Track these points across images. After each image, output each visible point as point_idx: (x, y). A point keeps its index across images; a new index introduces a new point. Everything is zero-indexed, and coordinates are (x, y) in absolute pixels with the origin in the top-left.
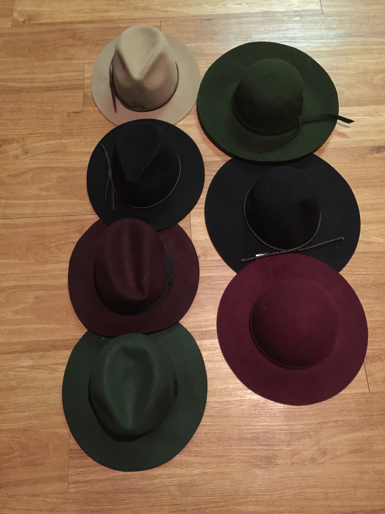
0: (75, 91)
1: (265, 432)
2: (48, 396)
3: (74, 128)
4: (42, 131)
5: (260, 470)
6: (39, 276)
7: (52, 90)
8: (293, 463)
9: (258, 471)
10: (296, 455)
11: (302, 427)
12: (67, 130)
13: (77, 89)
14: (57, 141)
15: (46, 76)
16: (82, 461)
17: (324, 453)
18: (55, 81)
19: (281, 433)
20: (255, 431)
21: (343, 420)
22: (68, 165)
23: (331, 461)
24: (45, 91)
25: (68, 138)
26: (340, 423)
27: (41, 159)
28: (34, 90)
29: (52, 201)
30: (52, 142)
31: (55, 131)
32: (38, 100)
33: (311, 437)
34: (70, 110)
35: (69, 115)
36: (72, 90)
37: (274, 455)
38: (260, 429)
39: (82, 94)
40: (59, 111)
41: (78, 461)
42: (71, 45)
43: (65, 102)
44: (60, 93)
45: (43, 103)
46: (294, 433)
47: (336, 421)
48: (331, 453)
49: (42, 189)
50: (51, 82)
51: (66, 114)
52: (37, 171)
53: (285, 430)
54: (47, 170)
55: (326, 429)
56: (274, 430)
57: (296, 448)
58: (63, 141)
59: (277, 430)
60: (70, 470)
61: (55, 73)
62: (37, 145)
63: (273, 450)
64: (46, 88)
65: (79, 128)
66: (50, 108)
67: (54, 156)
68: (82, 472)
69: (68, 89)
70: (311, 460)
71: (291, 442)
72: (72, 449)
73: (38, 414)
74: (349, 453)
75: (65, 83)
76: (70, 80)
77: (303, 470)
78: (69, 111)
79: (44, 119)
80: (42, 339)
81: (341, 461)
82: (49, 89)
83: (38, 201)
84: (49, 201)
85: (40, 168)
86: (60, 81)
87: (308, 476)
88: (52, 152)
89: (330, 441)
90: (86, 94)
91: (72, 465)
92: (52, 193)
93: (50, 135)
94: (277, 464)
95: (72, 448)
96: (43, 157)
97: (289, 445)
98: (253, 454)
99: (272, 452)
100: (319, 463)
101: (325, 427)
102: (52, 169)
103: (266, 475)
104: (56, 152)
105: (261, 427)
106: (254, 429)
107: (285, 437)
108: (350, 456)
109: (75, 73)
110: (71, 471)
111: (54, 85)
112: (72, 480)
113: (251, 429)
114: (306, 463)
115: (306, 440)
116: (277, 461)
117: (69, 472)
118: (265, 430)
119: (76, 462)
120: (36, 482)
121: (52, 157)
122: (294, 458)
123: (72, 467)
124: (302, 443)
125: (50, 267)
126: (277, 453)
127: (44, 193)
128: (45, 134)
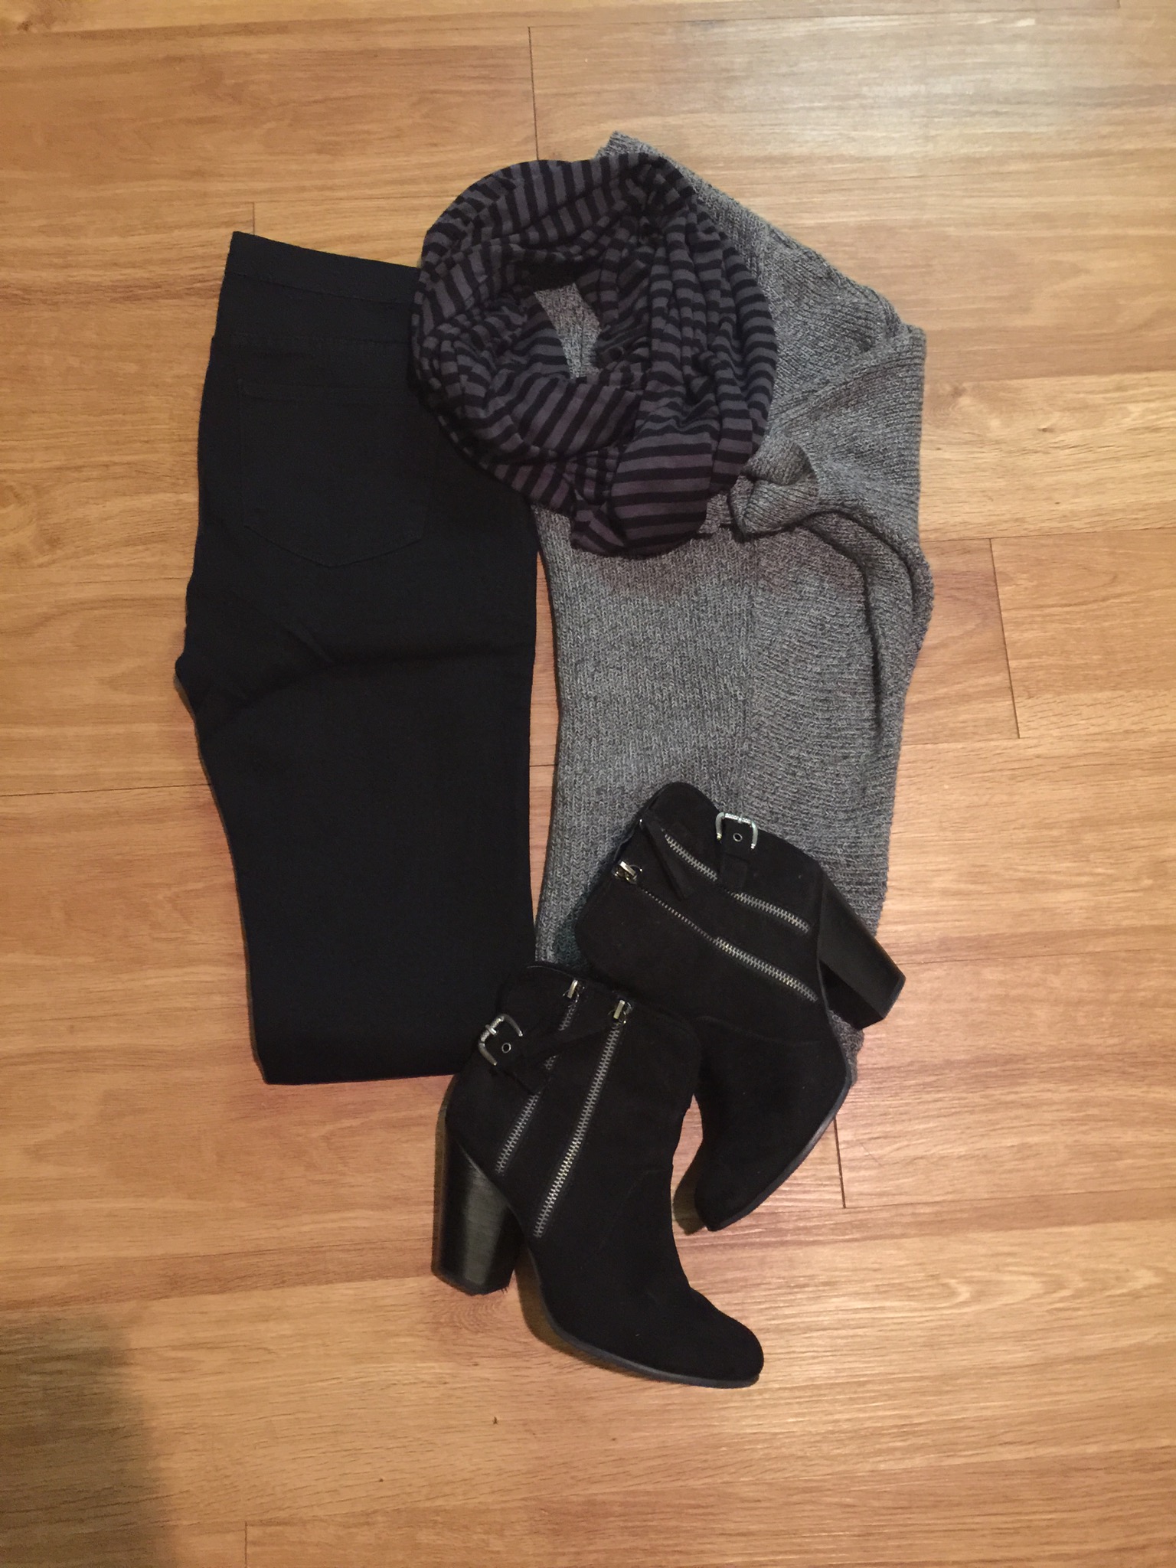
4: (105, 459)
6: (116, 1015)
7: (137, 298)
14: (161, 496)
15: (115, 239)
18: (151, 262)
24: (114, 300)
27: (109, 567)
28: (71, 297)
30: (146, 501)
31: (154, 456)
32: (89, 335)
40: (169, 380)
42: (201, 121)
44: (166, 311)
45: (109, 347)
49: (113, 683)
50: (133, 265)
52: (95, 612)
54: (129, 610)
61: (148, 228)
62: (94, 511)
64: (114, 288)
66: (132, 368)
67: (153, 555)
75: (186, 271)
76: (203, 258)
79: (113, 411)
80: (134, 1252)
82: (129, 294)
83: (101, 730)
84: (140, 727)
85: (105, 602)
88: (145, 541)
93: (138, 472)
96: (116, 560)
102: (149, 605)
104: (163, 538)
109: (222, 231)
111: (146, 275)
121: (147, 560)
125: (153, 979)
127: (123, 698)
128: (118, 470)
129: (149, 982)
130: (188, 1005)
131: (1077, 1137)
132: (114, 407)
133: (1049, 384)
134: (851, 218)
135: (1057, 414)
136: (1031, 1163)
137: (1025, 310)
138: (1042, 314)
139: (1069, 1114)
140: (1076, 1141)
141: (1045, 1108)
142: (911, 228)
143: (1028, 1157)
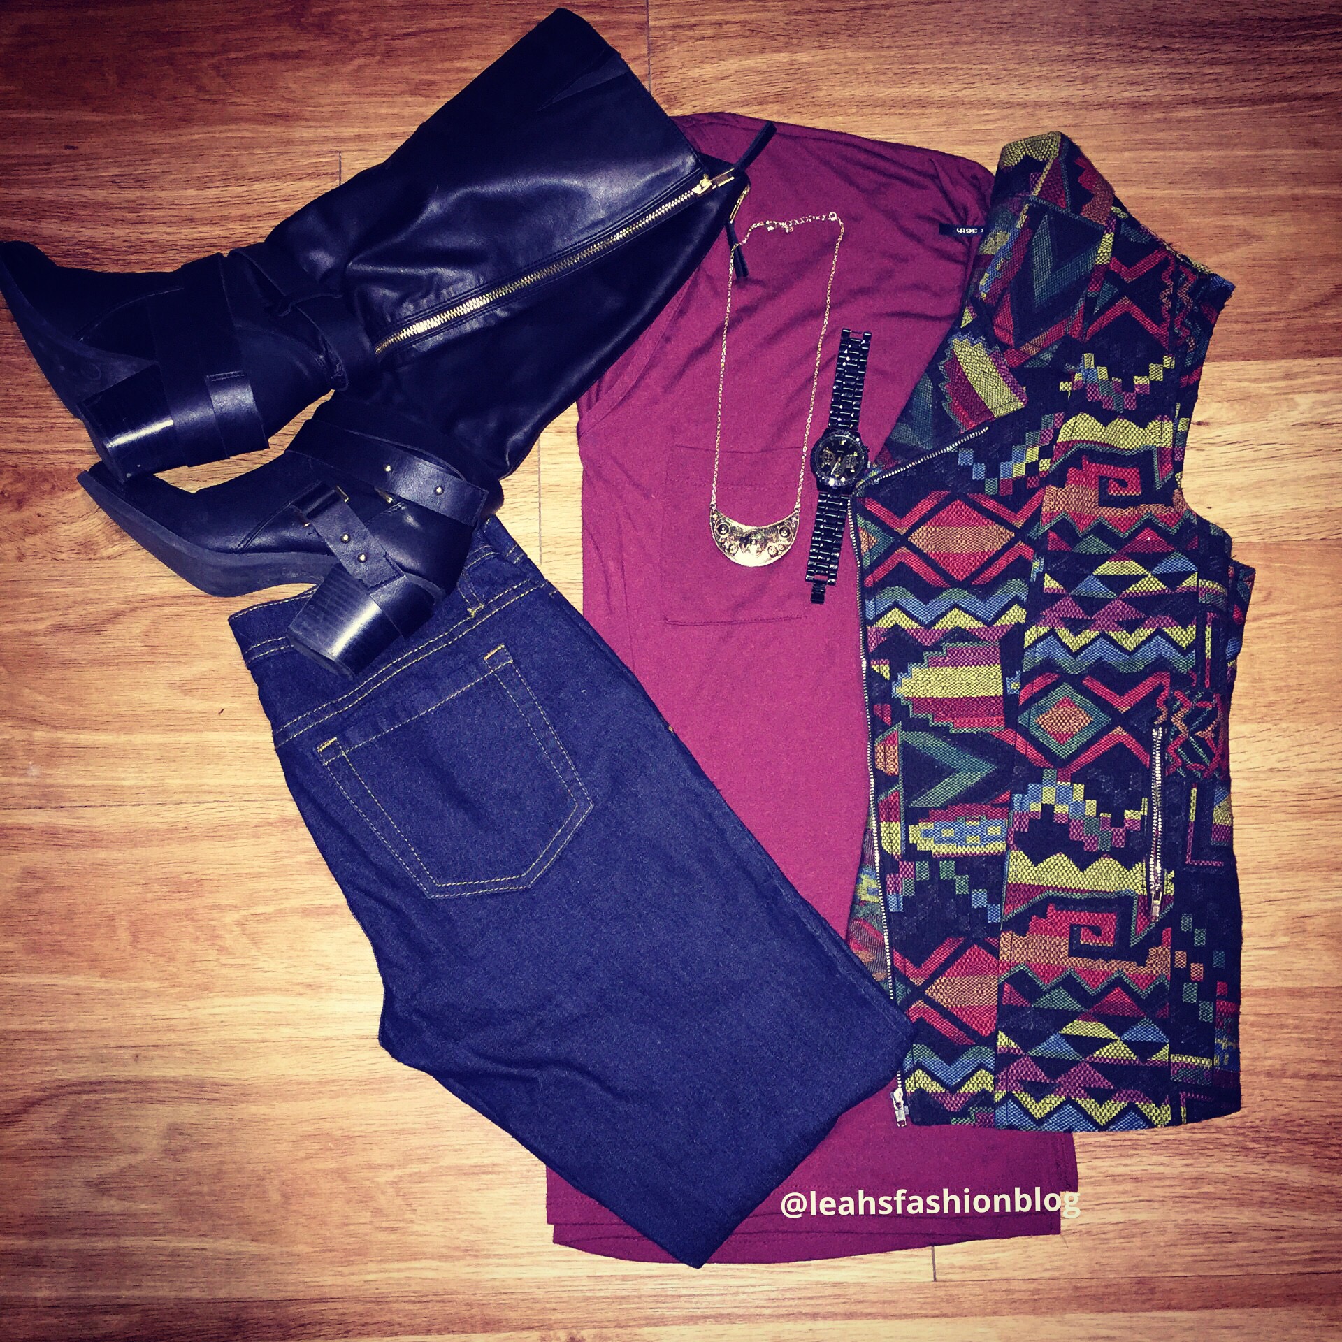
129: (216, 1011)
130: (256, 1037)
131: (1189, 1216)
136: (1137, 1241)
139: (1180, 1191)
140: (1187, 1220)
141: (1156, 1183)
143: (1134, 1236)
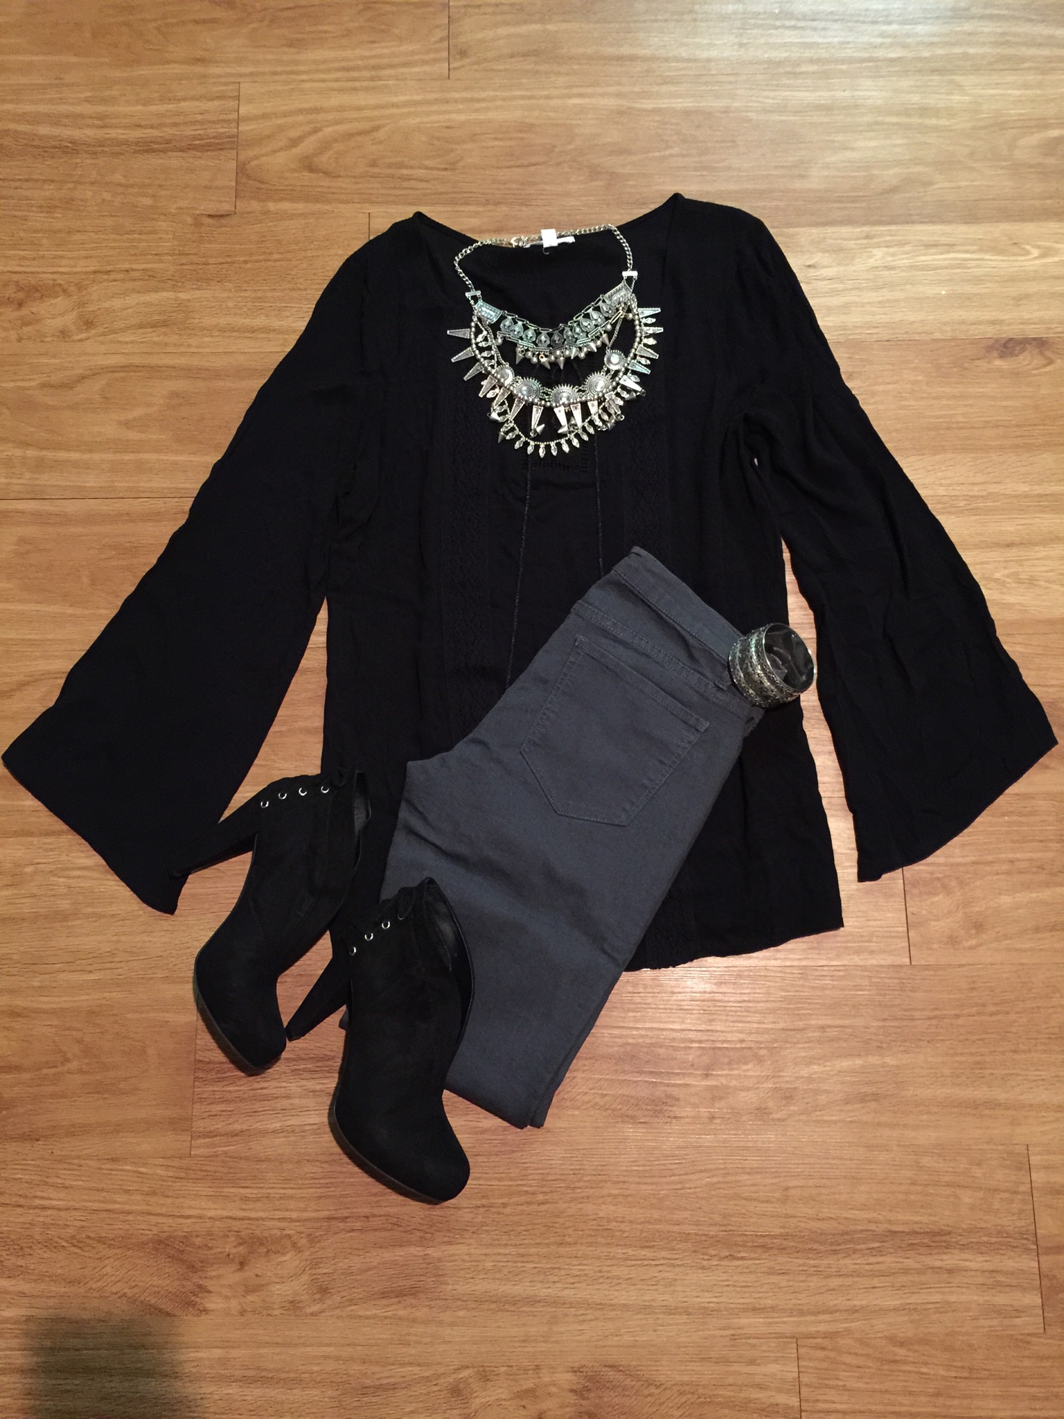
0: (214, 153)
1: (652, 1045)
2: (146, 939)
3: (211, 261)
4: (127, 266)
5: (634, 1128)
7: (154, 151)
8: (714, 1118)
9: (630, 1130)
10: (721, 1098)
11: (741, 1036)
12: (192, 263)
13: (220, 149)
14: (165, 294)
15: (140, 108)
16: (226, 1089)
17: (788, 1096)
18: (164, 125)
19: (691, 1048)
20: (631, 1041)
21: (841, 1027)
22: (195, 362)
23: (802, 1117)
24: (136, 152)
25: (195, 286)
26: (832, 1033)
27: (126, 343)
28: (106, 149)
29: (154, 457)
30: (154, 297)
31: (162, 266)
32: (118, 177)
33: (760, 1060)
34: (202, 207)
35: (197, 223)
36: (208, 150)
37: (670, 1096)
38: (642, 1036)
39: (233, 165)
40: (173, 211)
41: (216, 1089)
42: (204, 22)
43: (187, 186)
44: (174, 160)
45: (132, 186)
46: (720, 1048)
47: (823, 1028)
48: (803, 1098)
49: (127, 424)
50: (152, 127)
51: (189, 220)
52: (117, 375)
53: (700, 1042)
54: (140, 374)
55: (795, 1043)
56: (674, 1039)
57: (722, 1084)
58: (181, 295)
59: (684, 1041)
60: (197, 1106)
61: (163, 100)
62: (117, 303)
63: (668, 1085)
64: (138, 143)
65: (223, 261)
66: (148, 201)
67: (158, 336)
68: (224, 1113)
69: (195, 148)
70: (756, 1111)
71: (713, 1070)
72: (201, 1061)
73: (121, 977)
74: (847, 1101)
75: (189, 131)
76: (201, 123)
77: (734, 1132)
78: (198, 212)
79: (134, 232)
81: (826, 1118)
82: (147, 148)
83: (118, 457)
84: (145, 456)
85: (124, 368)
86: (175, 125)
87: (746, 1148)
88: (154, 326)
89: (805, 1072)
90: (245, 164)
91: (199, 1096)
92: (154, 437)
93: (150, 276)
94: (675, 1117)
95: (201, 1058)
96: (132, 338)
97: (707, 1075)
98: (620, 1092)
99: (666, 1088)
100: (773, 1120)
101: (795, 1040)
102: (155, 372)
103: (648, 1140)
104: (165, 324)
105: (643, 1033)
106: (626, 1036)
107: (699, 1056)
108: (849, 1107)
109: (216, 103)
110: (198, 1109)
111: (160, 134)
112: (201, 1129)
113: (621, 1037)
114: (744, 1118)
115: (745, 1067)
116: (674, 1109)
117: (195, 1111)
118: (654, 1040)
119: (211, 1088)
120: (118, 1129)
121: (154, 339)
122: (717, 1105)
123: (201, 1100)
124: (736, 1072)
126: (675, 1092)
127: (133, 435)
128: (134, 274)
132: (134, 229)
133: (816, 232)
134: (680, 104)
135: (820, 255)
137: (802, 176)
138: (815, 180)
142: (723, 112)
